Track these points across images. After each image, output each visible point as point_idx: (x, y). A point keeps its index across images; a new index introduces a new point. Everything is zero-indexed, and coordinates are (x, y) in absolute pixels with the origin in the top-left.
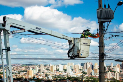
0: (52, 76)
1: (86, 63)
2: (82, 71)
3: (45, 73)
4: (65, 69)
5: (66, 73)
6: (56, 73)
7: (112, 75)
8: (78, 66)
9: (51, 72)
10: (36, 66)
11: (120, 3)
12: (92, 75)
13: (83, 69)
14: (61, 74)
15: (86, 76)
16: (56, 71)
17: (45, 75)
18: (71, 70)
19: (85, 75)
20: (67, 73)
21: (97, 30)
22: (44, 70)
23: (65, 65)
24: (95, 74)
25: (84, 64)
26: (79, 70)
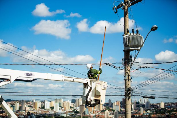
0: (36, 114)
1: (79, 100)
2: (73, 109)
3: (27, 111)
4: (52, 106)
5: (53, 111)
6: (41, 111)
7: (110, 114)
8: (69, 103)
9: (34, 110)
10: (16, 102)
11: (154, 28)
12: (85, 114)
13: (74, 106)
14: (47, 112)
15: (78, 116)
16: (41, 109)
17: (27, 113)
18: (59, 108)
19: (77, 114)
20: (55, 112)
21: (123, 60)
22: (26, 108)
23: (52, 102)
24: (89, 113)
25: (76, 100)
26: (70, 108)
